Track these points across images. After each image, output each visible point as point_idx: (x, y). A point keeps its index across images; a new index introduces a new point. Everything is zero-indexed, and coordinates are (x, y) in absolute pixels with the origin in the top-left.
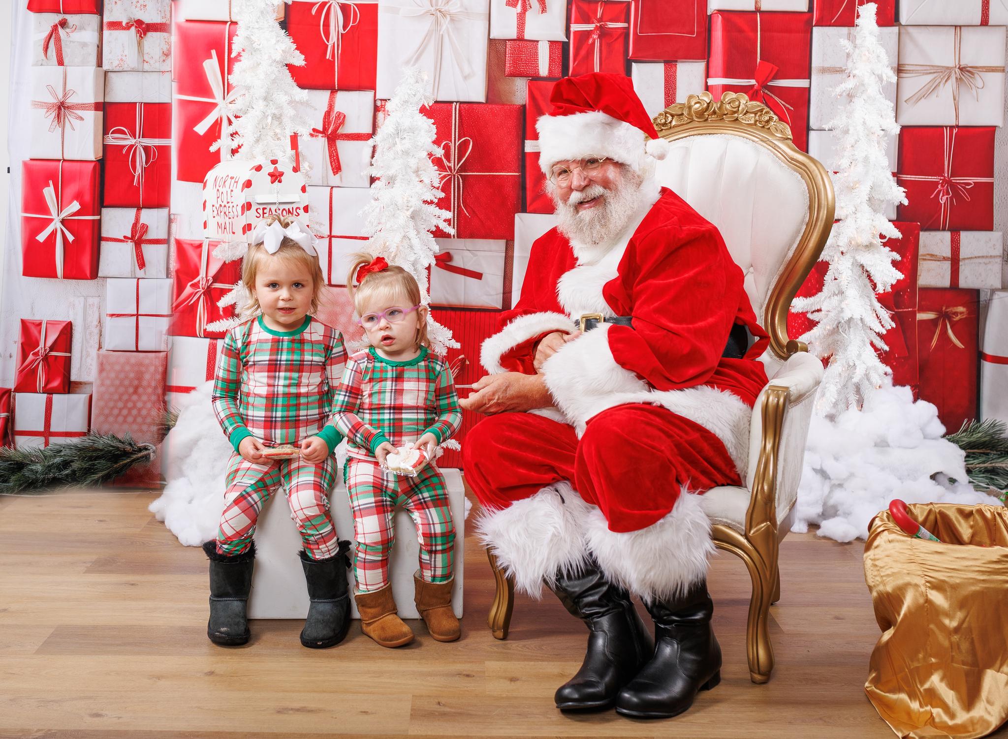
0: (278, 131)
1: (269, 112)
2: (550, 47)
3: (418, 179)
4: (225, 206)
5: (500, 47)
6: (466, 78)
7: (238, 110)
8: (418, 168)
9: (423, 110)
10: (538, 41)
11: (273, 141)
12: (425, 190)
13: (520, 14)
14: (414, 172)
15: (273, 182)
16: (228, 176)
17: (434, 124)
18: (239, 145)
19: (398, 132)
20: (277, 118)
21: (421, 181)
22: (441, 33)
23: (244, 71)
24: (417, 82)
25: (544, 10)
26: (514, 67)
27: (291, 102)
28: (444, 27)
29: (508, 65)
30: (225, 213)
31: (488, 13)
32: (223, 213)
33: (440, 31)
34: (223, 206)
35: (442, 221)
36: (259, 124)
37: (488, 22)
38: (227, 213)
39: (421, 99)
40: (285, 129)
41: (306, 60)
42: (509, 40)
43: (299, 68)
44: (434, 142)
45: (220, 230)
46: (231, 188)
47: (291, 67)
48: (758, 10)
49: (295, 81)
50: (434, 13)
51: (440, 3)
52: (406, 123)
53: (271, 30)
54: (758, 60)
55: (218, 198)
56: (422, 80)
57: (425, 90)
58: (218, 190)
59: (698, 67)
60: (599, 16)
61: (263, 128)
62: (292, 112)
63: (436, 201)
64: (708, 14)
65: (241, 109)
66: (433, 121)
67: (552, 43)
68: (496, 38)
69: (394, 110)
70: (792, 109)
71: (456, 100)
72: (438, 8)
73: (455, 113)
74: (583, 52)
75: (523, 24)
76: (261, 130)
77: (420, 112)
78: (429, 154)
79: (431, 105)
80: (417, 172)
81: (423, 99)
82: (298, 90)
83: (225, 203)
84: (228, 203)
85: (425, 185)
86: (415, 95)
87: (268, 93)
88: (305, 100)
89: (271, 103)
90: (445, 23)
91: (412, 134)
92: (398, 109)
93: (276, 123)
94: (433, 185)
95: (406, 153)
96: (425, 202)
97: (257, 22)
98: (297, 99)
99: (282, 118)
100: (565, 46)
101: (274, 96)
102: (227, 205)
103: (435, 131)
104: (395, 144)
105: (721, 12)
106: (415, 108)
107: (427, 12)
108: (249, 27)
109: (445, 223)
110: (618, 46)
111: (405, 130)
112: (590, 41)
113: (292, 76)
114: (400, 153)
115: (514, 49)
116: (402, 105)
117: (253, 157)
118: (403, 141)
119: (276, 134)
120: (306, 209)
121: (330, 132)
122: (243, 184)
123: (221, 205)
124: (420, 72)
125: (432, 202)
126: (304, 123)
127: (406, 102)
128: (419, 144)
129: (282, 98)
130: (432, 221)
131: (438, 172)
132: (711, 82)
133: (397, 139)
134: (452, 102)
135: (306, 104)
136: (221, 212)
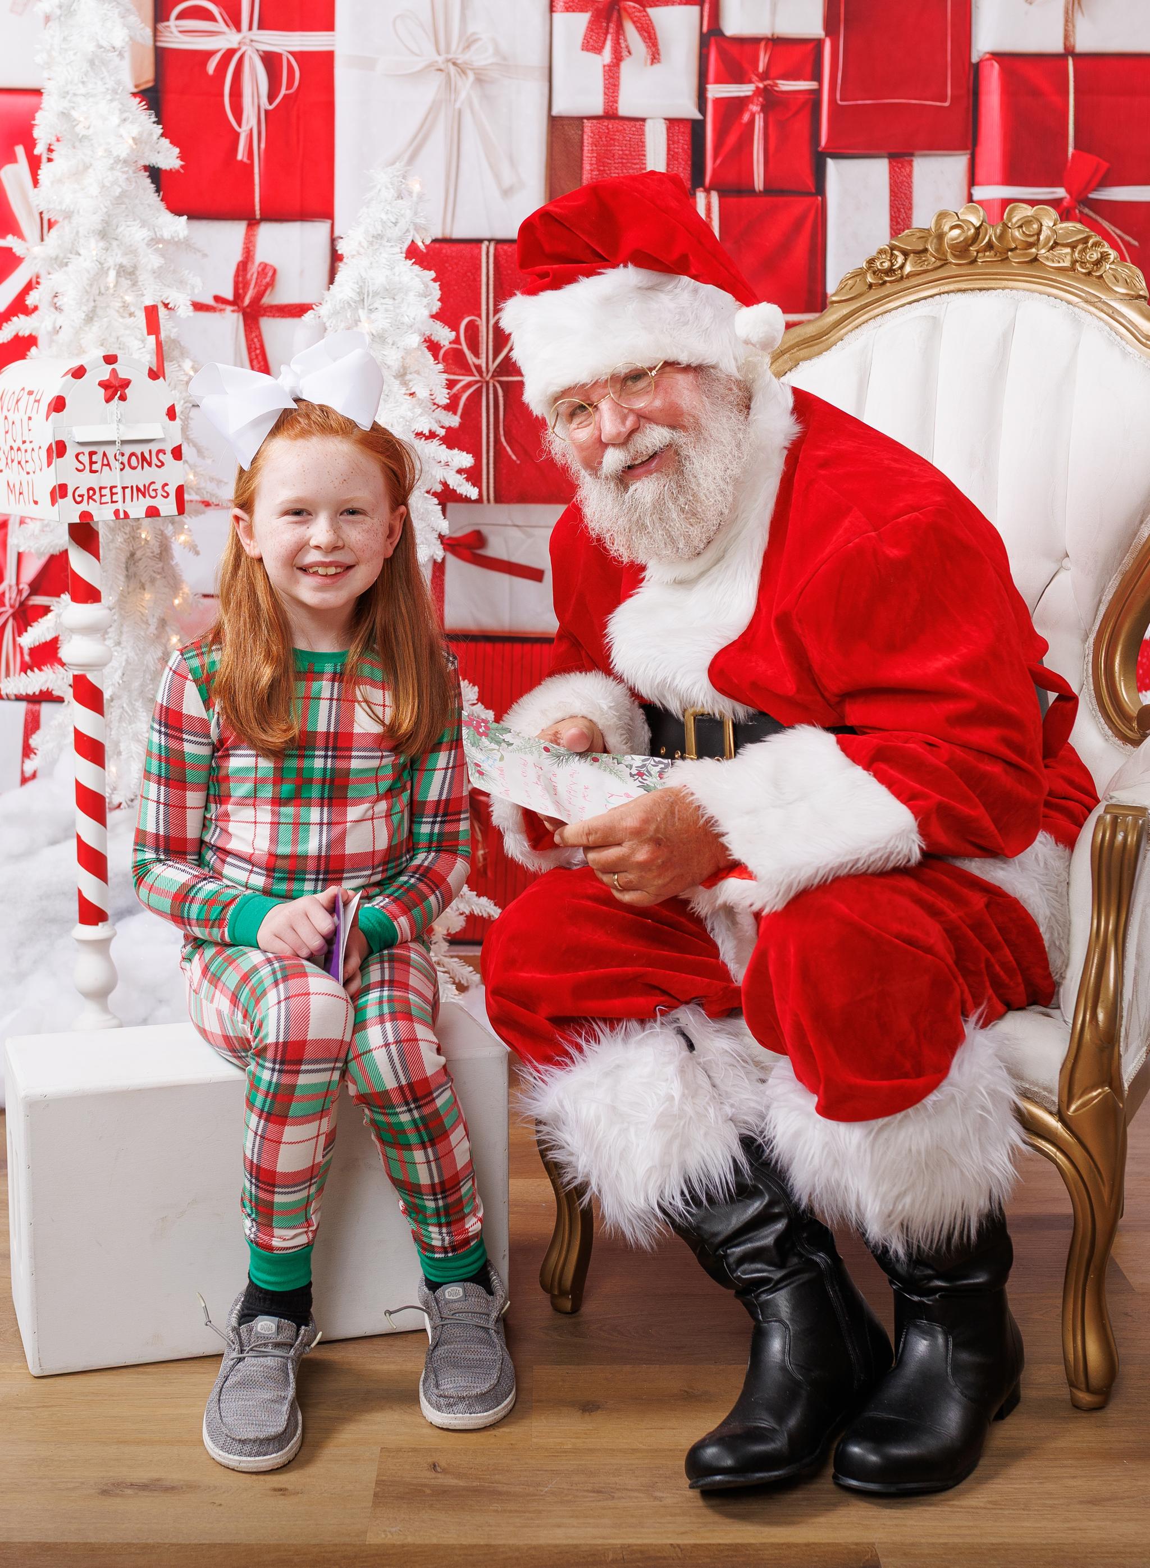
0: (128, 298)
1: (111, 262)
2: (668, 129)
3: (403, 390)
4: (19, 449)
5: (572, 132)
6: (507, 193)
7: (51, 259)
8: (404, 368)
9: (412, 253)
10: (644, 120)
11: (121, 320)
12: (418, 411)
13: (609, 66)
14: (396, 377)
15: (108, 400)
16: (23, 389)
17: (435, 280)
18: (54, 328)
19: (363, 298)
20: (128, 273)
21: (411, 394)
22: (458, 105)
23: (60, 181)
24: (400, 197)
25: (655, 57)
26: (599, 170)
27: (155, 241)
28: (463, 95)
29: (587, 167)
30: (19, 463)
31: (547, 65)
32: (16, 463)
33: (455, 101)
34: (15, 448)
35: (454, 472)
36: (91, 285)
37: (547, 84)
38: (23, 463)
39: (408, 231)
40: (143, 295)
41: (182, 157)
42: (589, 118)
43: (170, 173)
44: (435, 317)
45: (12, 497)
46: (29, 414)
47: (155, 174)
48: (1069, 51)
49: (162, 200)
50: (442, 67)
51: (454, 46)
52: (379, 278)
53: (109, 97)
54: (1071, 150)
55: (7, 432)
56: (410, 193)
57: (416, 213)
58: (6, 418)
59: (956, 165)
60: (761, 67)
61: (100, 293)
62: (155, 261)
63: (442, 432)
64: (975, 59)
65: (57, 258)
66: (432, 274)
67: (672, 123)
68: (564, 114)
69: (354, 253)
70: (1136, 243)
71: (488, 236)
72: (450, 56)
73: (488, 262)
74: (732, 139)
75: (615, 85)
76: (97, 298)
77: (406, 258)
78: (425, 341)
79: (428, 242)
80: (402, 375)
81: (412, 232)
82: (168, 217)
83: (19, 443)
84: (24, 442)
85: (420, 402)
86: (395, 224)
87: (107, 223)
88: (181, 236)
89: (115, 243)
90: (466, 86)
91: (391, 302)
92: (362, 251)
93: (125, 283)
94: (436, 401)
95: (379, 338)
96: (419, 435)
97: (83, 83)
98: (167, 235)
99: (138, 273)
100: (696, 127)
101: (120, 230)
102: (23, 447)
103: (437, 293)
104: (357, 321)
105: (997, 56)
106: (399, 250)
107: (430, 65)
108: (67, 93)
109: (459, 476)
110: (800, 126)
111: (376, 294)
112: (746, 117)
113: (158, 191)
114: (368, 339)
115: (598, 135)
116: (371, 243)
117: (81, 351)
118: (373, 316)
119: (125, 306)
120: (177, 453)
121: (247, 301)
122: (50, 404)
123: (12, 448)
124: (404, 177)
125: (432, 435)
126: (181, 283)
127: (379, 237)
128: (406, 320)
129: (136, 234)
130: (434, 473)
131: (445, 376)
132: (980, 193)
133: (360, 311)
134: (479, 241)
135: (185, 245)
136: (12, 461)
